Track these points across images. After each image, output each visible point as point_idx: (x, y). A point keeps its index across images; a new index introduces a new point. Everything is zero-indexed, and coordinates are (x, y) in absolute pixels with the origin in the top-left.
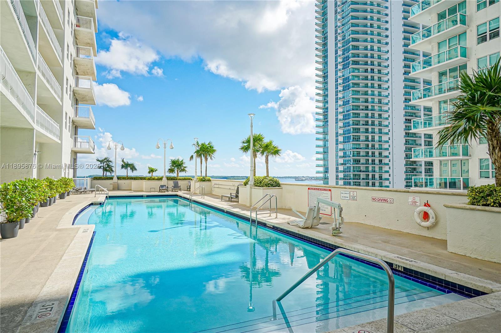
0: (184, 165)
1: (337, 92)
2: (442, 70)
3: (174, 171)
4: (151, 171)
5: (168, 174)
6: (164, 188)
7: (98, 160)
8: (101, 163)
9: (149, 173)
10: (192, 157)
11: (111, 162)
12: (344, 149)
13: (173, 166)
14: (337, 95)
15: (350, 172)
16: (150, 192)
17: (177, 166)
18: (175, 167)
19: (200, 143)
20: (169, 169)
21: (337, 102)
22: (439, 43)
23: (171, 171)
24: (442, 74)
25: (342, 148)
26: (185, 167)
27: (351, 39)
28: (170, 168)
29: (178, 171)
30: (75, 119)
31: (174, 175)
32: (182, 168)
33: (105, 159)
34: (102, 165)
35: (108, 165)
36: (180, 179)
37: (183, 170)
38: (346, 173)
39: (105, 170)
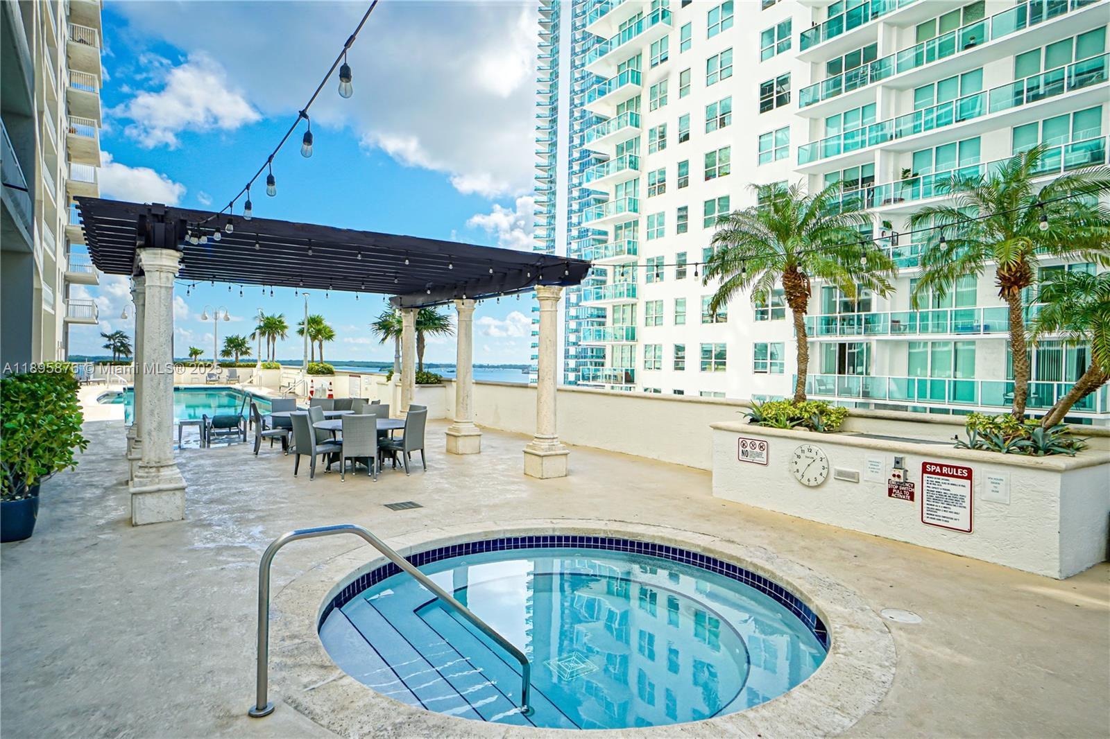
0: (246, 345)
1: (570, 212)
2: (618, 224)
3: (231, 353)
4: (195, 352)
5: (220, 358)
6: (214, 378)
7: (105, 336)
8: (109, 340)
9: (191, 355)
10: (254, 334)
11: (126, 337)
12: (577, 317)
13: (229, 346)
14: (570, 218)
15: (585, 357)
16: (192, 383)
17: (235, 346)
18: (232, 348)
19: (266, 315)
20: (223, 351)
21: (569, 231)
22: (617, 186)
23: (226, 353)
24: (618, 228)
25: (575, 314)
26: (248, 349)
27: (594, 119)
28: (224, 349)
29: (237, 354)
30: (67, 274)
31: (232, 358)
32: (244, 349)
33: (117, 333)
34: (112, 342)
35: (122, 343)
36: (240, 366)
37: (246, 353)
38: (581, 360)
39: (116, 349)
